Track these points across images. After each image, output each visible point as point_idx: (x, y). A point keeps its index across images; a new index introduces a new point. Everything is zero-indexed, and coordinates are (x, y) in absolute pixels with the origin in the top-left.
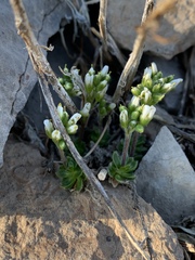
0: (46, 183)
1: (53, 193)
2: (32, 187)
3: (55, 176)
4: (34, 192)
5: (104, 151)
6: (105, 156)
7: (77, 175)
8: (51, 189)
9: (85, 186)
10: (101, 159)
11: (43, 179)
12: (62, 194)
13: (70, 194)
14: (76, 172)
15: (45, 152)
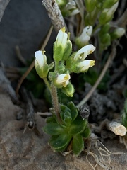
0: (26, 143)
1: (38, 157)
2: (8, 149)
3: (37, 133)
4: (11, 156)
5: (104, 98)
6: (105, 106)
7: (75, 131)
8: (35, 152)
9: (86, 148)
10: (100, 110)
11: (21, 138)
12: (51, 159)
13: (63, 158)
14: (74, 127)
15: (16, 98)
